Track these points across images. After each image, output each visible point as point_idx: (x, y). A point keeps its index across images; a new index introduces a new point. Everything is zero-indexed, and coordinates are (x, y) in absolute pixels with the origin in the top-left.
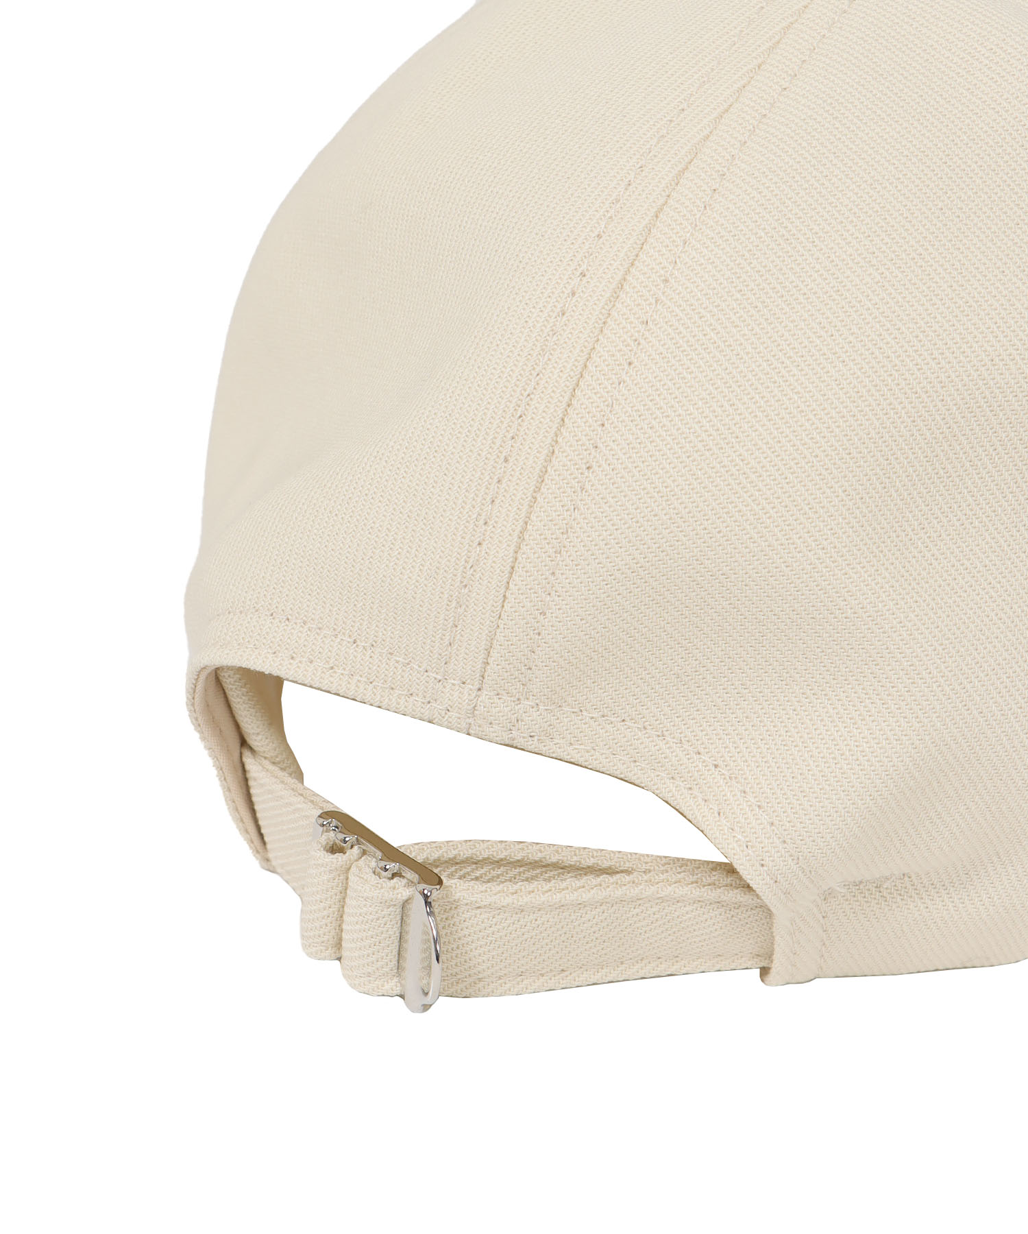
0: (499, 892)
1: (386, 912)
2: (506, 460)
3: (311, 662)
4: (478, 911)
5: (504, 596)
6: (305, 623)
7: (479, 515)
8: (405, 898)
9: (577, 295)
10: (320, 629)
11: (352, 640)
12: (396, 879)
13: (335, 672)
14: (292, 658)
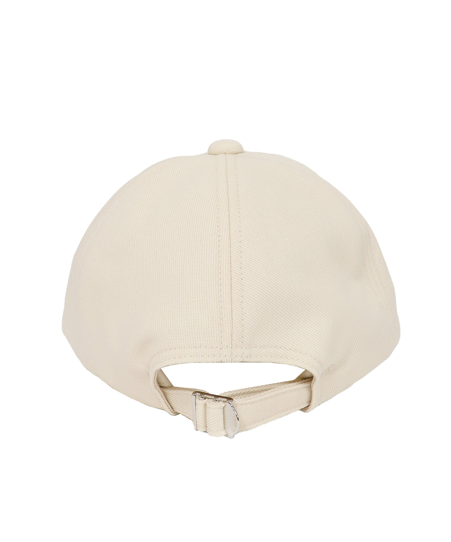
0: (246, 399)
1: (220, 411)
2: (220, 285)
3: (185, 357)
4: (242, 406)
5: (232, 319)
6: (180, 347)
7: (219, 300)
8: (224, 406)
9: (220, 246)
10: (184, 347)
11: (194, 347)
12: (220, 402)
13: (192, 357)
14: (180, 358)
